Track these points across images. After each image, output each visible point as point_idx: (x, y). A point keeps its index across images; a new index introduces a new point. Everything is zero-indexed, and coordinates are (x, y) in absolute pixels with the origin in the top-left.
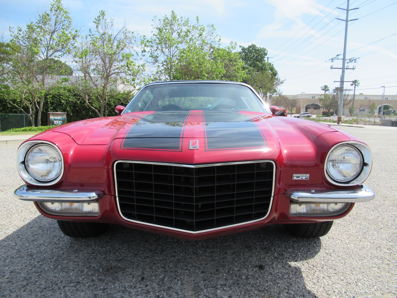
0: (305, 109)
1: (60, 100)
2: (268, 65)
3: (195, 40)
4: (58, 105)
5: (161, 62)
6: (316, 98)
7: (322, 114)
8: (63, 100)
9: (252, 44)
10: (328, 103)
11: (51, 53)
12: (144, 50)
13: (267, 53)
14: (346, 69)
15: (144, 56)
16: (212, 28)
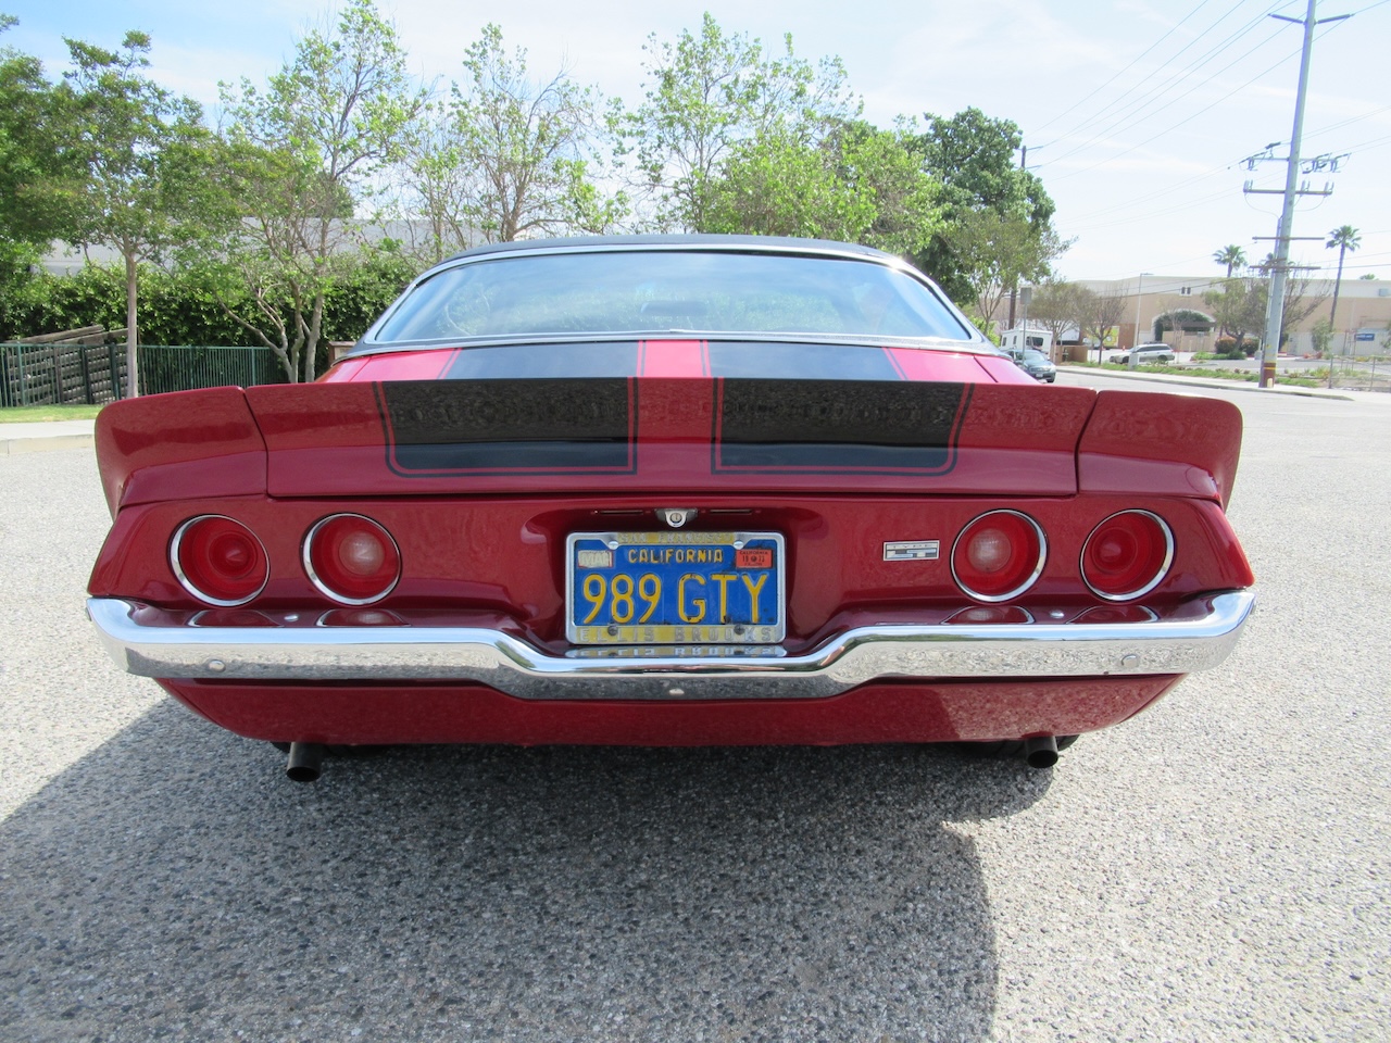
0: (1153, 330)
1: (356, 304)
2: (1021, 183)
3: (781, 110)
4: (349, 319)
5: (672, 183)
6: (1196, 291)
7: (1214, 348)
8: (365, 303)
9: (969, 108)
10: (1236, 310)
11: (347, 161)
12: (619, 148)
13: (1020, 139)
14: (1298, 193)
15: (621, 165)
16: (836, 69)
